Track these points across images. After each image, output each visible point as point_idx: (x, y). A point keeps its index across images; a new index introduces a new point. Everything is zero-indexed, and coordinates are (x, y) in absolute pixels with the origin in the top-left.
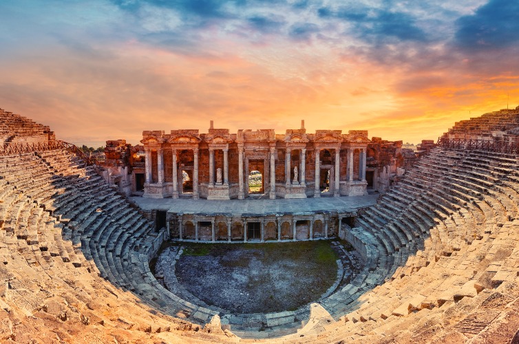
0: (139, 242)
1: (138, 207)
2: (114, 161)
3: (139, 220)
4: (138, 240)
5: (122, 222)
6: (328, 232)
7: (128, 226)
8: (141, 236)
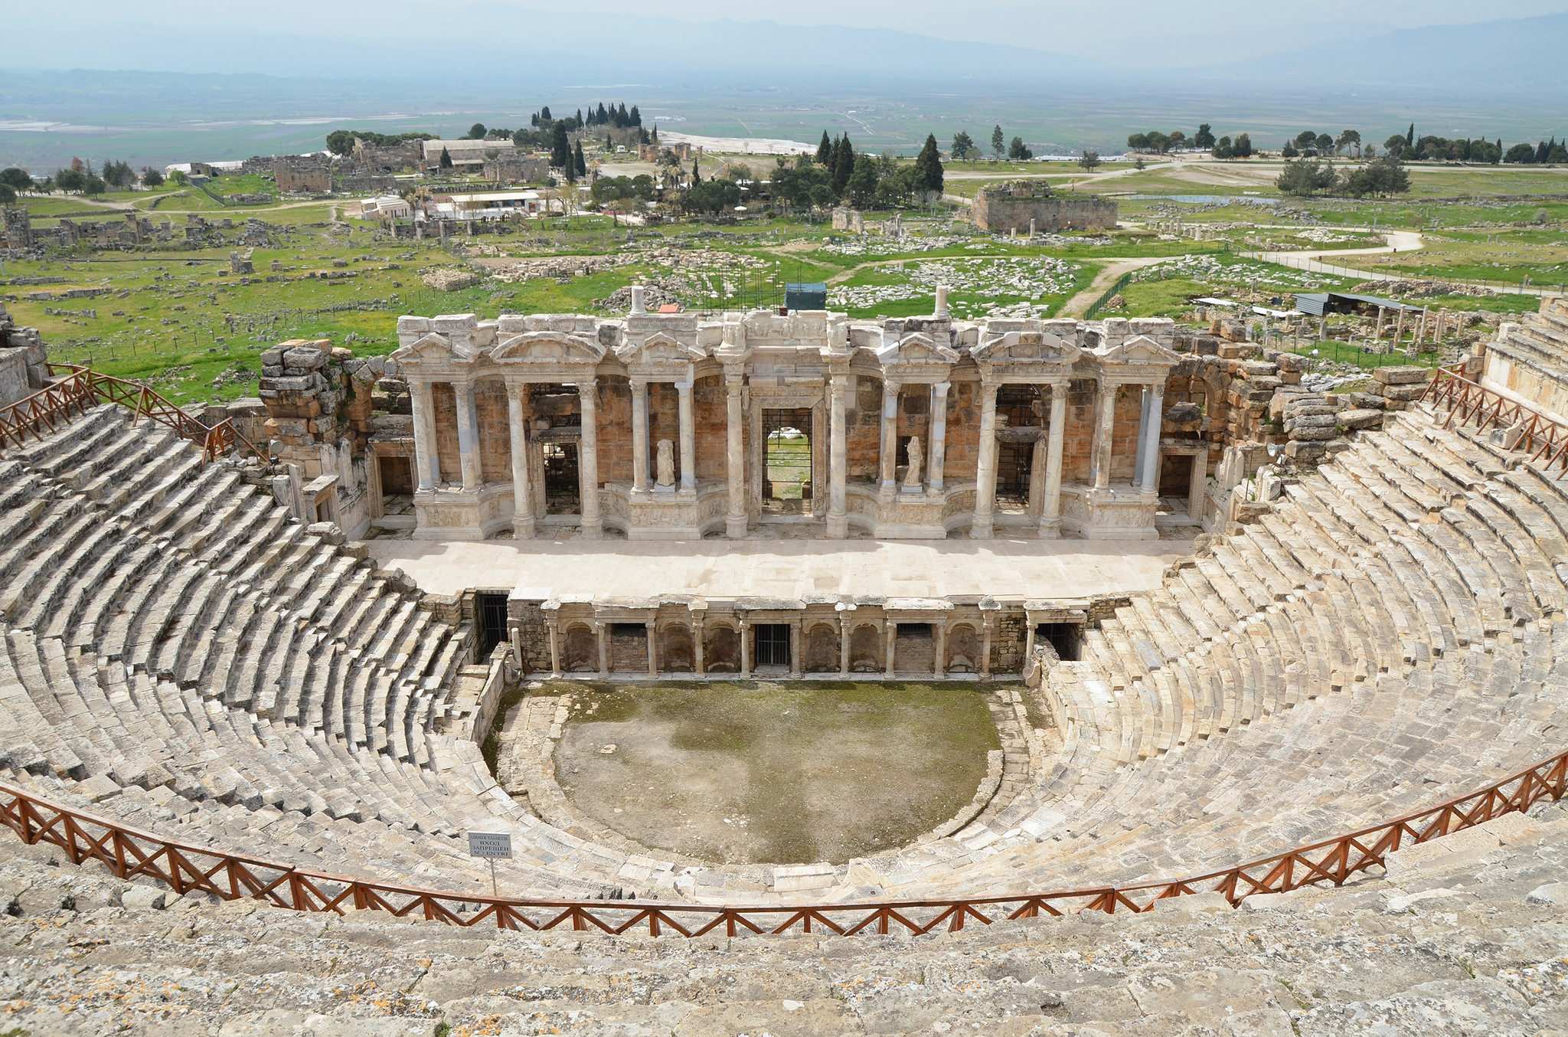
0: (440, 702)
1: (415, 590)
2: (301, 426)
3: (424, 632)
4: (436, 697)
5: (381, 650)
6: (992, 660)
7: (401, 659)
8: (443, 685)
